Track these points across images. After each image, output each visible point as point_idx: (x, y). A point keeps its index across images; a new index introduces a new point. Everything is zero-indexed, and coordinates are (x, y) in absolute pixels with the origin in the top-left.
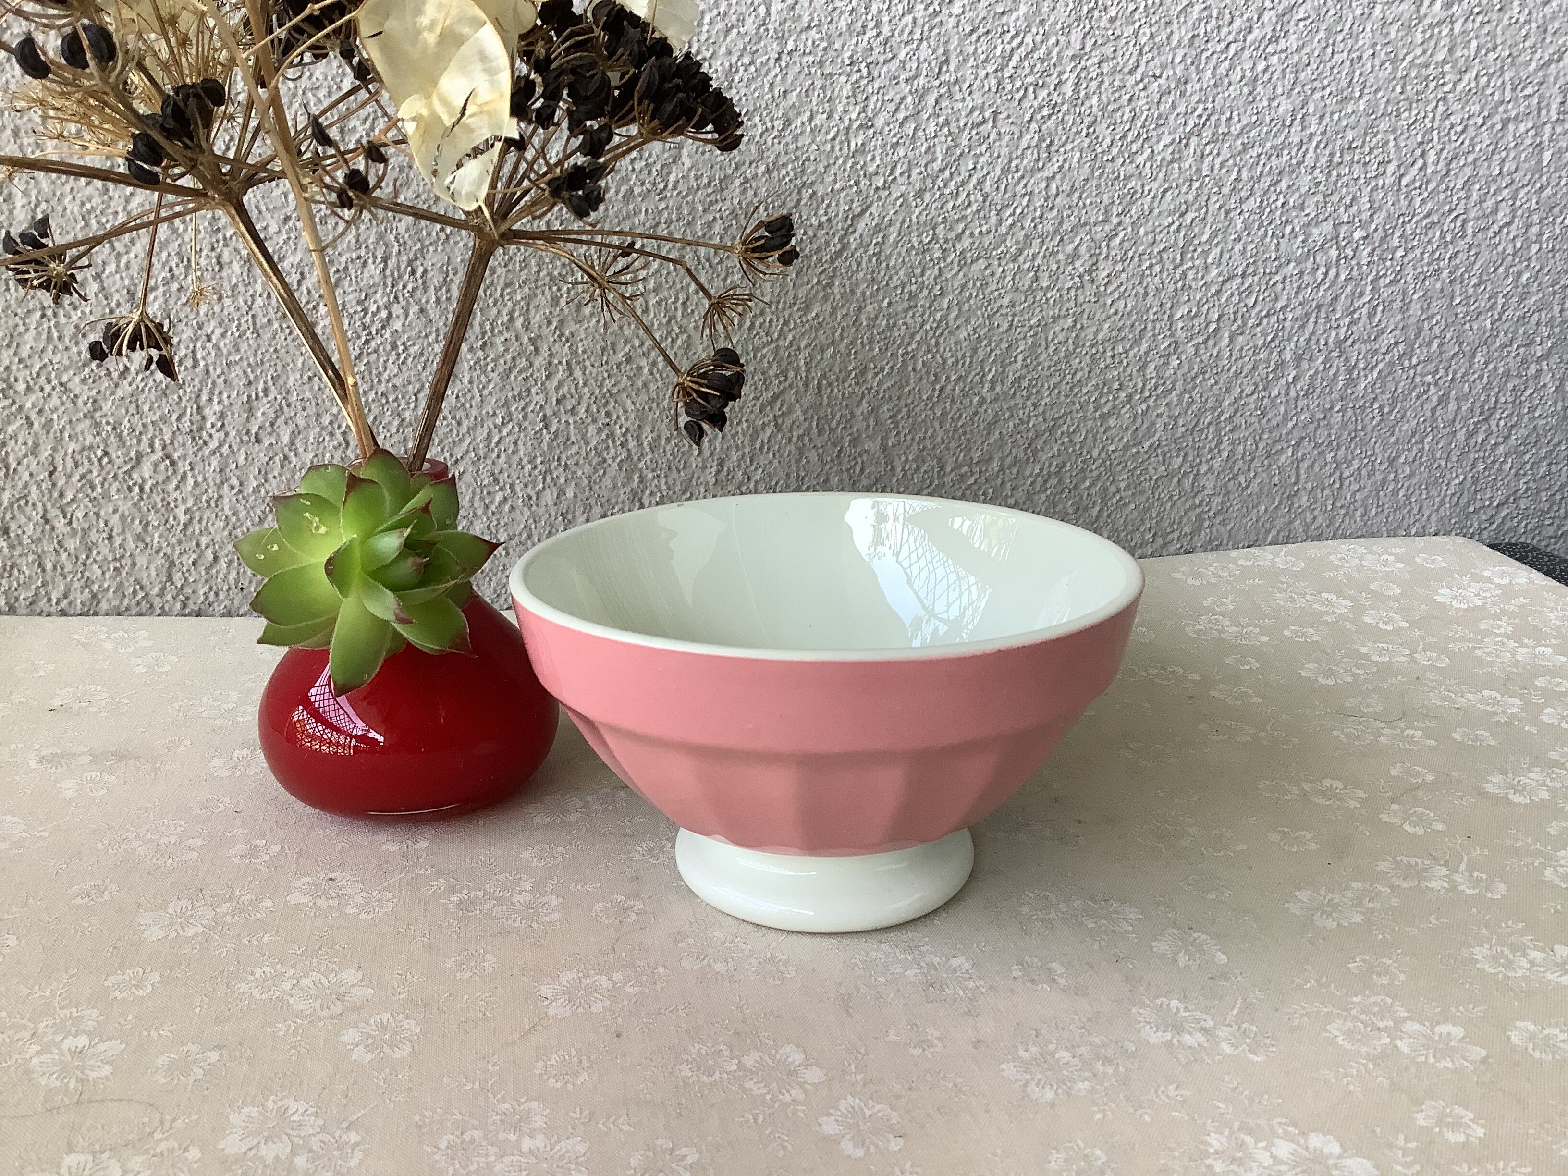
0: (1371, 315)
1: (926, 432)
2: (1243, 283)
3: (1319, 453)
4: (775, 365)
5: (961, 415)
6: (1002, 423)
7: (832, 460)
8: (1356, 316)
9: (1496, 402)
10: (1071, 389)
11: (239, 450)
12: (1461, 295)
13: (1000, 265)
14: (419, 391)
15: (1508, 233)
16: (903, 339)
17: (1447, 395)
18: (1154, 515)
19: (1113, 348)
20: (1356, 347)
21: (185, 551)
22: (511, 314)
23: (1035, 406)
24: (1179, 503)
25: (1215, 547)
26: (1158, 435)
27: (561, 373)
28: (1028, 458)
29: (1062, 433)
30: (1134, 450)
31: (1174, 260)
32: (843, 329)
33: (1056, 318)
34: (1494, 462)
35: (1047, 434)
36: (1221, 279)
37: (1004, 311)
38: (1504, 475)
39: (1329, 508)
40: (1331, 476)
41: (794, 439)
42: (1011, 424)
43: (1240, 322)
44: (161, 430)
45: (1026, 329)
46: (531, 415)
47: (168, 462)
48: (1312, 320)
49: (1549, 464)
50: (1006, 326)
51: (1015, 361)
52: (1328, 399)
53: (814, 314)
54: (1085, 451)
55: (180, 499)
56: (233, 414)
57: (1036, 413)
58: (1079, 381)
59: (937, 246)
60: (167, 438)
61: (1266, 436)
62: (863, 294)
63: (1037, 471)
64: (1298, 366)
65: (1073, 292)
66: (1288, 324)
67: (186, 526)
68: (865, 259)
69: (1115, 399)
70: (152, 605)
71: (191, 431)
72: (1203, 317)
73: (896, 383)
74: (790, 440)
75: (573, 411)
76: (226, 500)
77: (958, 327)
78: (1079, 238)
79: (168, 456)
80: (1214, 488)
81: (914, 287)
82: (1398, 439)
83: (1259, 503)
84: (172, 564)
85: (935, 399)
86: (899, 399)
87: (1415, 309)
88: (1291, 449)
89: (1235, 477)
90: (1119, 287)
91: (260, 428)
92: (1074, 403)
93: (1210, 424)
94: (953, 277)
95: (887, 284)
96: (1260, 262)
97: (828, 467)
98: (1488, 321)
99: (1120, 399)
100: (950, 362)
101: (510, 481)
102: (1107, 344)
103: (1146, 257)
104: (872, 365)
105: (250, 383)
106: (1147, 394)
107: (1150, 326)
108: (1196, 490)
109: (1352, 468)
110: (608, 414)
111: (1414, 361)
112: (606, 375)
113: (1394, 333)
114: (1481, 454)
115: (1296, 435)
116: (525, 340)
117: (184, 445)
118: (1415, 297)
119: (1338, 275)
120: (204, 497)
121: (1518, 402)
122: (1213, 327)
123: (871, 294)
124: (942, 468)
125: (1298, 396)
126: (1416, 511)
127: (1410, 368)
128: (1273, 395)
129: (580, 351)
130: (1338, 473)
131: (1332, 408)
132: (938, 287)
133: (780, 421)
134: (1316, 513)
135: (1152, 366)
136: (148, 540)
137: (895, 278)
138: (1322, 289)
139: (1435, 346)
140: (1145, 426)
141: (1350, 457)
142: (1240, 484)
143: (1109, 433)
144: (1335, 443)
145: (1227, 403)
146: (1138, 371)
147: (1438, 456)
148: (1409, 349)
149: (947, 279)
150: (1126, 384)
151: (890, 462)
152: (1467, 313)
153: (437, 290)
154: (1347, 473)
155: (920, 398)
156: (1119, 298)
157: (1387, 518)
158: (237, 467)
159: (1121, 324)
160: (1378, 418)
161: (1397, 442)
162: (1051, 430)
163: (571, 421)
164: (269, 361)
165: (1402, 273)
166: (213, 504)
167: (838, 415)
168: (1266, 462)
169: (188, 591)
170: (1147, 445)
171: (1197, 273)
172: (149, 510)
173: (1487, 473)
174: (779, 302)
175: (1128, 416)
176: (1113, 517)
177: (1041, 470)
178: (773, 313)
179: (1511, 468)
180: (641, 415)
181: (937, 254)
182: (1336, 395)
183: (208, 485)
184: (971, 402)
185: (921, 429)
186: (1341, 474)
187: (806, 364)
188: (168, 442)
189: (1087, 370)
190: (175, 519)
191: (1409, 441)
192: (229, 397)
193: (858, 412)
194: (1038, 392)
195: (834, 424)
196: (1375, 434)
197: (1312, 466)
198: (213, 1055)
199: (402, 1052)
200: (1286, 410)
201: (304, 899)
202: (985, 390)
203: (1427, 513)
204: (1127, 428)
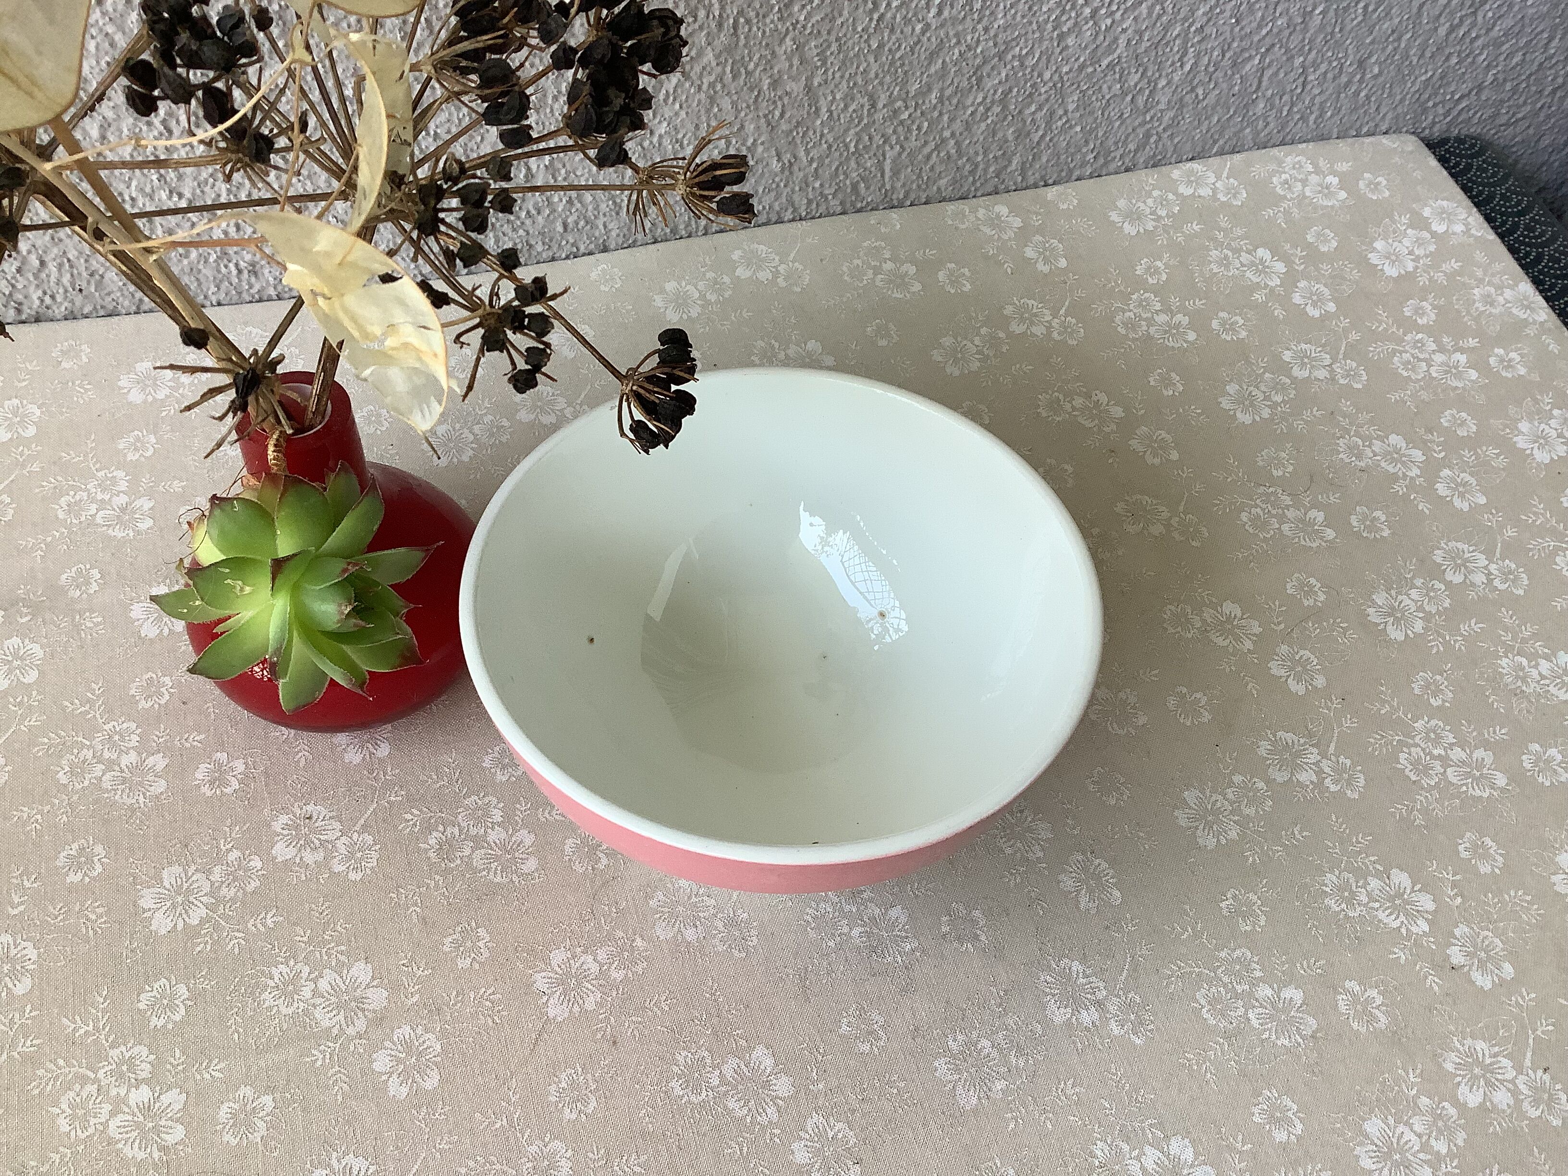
1: (858, 68)
3: (1288, 60)
5: (900, 46)
6: (946, 50)
7: (748, 107)
18: (1100, 134)
23: (986, 30)
24: (1128, 121)
25: (1155, 163)
26: (1119, 51)
28: (972, 87)
29: (1014, 57)
34: (1469, 55)
35: (996, 59)
38: (1474, 68)
39: (1284, 114)
40: (1294, 81)
41: (705, 87)
42: (956, 51)
49: (1524, 55)
54: (1036, 74)
57: (986, 36)
61: (1235, 45)
63: (979, 100)
69: (1078, 16)
74: (700, 88)
80: (1169, 102)
82: (1374, 39)
83: (1212, 115)
85: (871, 30)
86: (829, 33)
88: (1259, 57)
89: (1193, 90)
92: (1031, 23)
93: (1178, 35)
97: (743, 114)
108: (1149, 106)
109: (1318, 72)
114: (1458, 48)
115: (1268, 41)
124: (873, 106)
126: (1372, 110)
130: (1302, 79)
134: (1269, 119)
140: (1106, 43)
141: (1319, 62)
142: (1197, 96)
143: (1065, 54)
144: (1307, 47)
145: (1201, 12)
147: (1412, 53)
151: (814, 102)
154: (1311, 78)
155: (854, 29)
157: (1341, 119)
160: (1360, 18)
161: (1373, 42)
162: (1001, 56)
167: (757, 56)
168: (1229, 72)
170: (1105, 63)
173: (1458, 67)
175: (1089, 33)
176: (1056, 139)
177: (985, 98)
179: (1484, 60)
184: (913, 30)
185: (852, 63)
186: (1306, 79)
191: (1387, 40)
193: (780, 51)
194: (992, 13)
195: (751, 66)
196: (1353, 34)
197: (1276, 74)
198: (267, 1100)
199: (432, 1081)
200: (1263, 16)
201: (290, 853)
202: (931, 15)
203: (1383, 110)
204: (1086, 46)
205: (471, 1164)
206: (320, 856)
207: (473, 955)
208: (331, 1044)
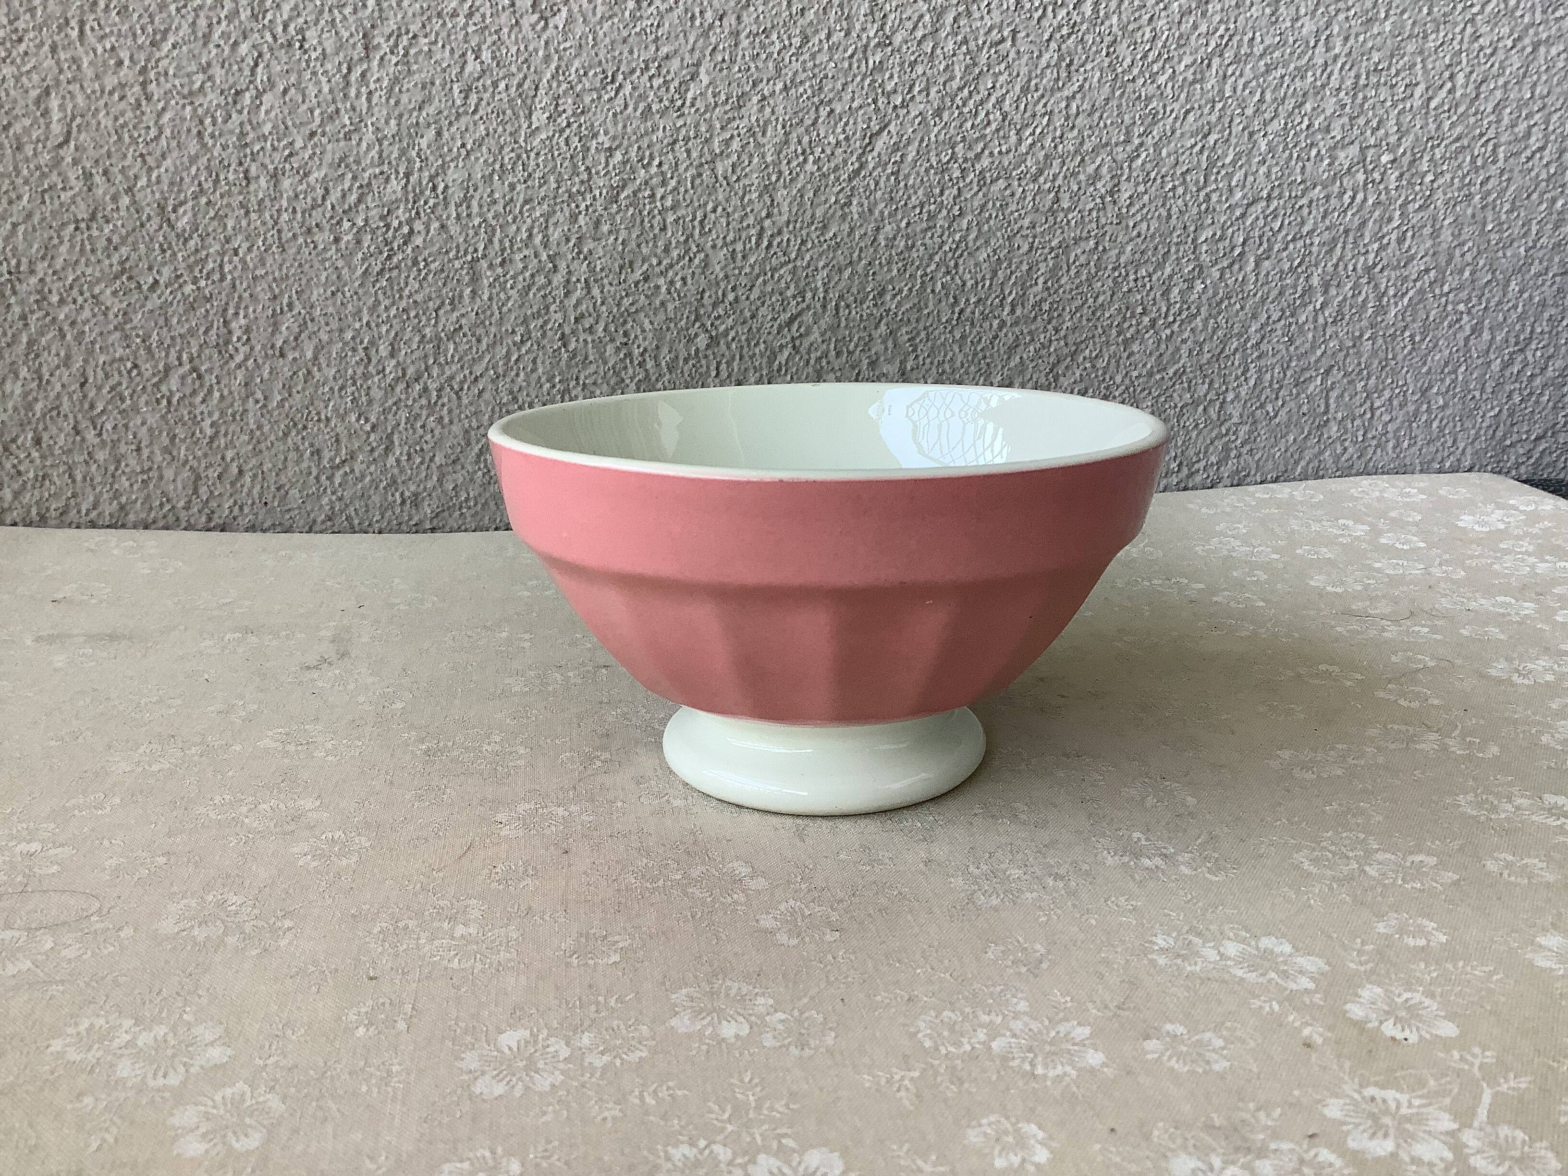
0: (1401, 240)
1: (945, 356)
2: (1268, 206)
3: (1349, 383)
4: (792, 286)
5: (980, 339)
6: (1022, 347)
8: (1385, 241)
9: (1532, 332)
10: (1093, 313)
11: (264, 363)
12: (1493, 221)
13: (1020, 185)
14: (439, 308)
15: (1541, 158)
16: (921, 260)
17: (1481, 322)
18: (1180, 443)
19: (1136, 273)
20: (1386, 274)
21: (211, 464)
22: (530, 230)
23: (1057, 330)
24: (1205, 432)
25: (1241, 481)
26: (1182, 362)
27: (579, 291)
28: (1050, 384)
29: (1085, 358)
30: (1158, 377)
31: (1198, 181)
32: (861, 250)
33: (1077, 241)
34: (1531, 394)
35: (1069, 359)
36: (1245, 202)
37: (1024, 233)
38: (1540, 409)
39: (1360, 439)
40: (1361, 406)
41: (812, 362)
42: (1032, 348)
43: (1265, 245)
44: (188, 343)
45: (1046, 251)
46: (549, 333)
47: (195, 375)
48: (1340, 245)
50: (1025, 247)
51: (1036, 284)
52: (1358, 327)
53: (831, 234)
54: (1107, 377)
55: (206, 412)
56: (258, 328)
57: (1057, 337)
58: (1102, 305)
59: (956, 165)
60: (194, 351)
61: (1294, 364)
62: (882, 213)
64: (1326, 292)
65: (1094, 214)
66: (1315, 249)
67: (212, 439)
68: (884, 179)
69: (1138, 324)
70: (178, 519)
71: (218, 344)
72: (1228, 240)
73: (915, 305)
74: (808, 362)
75: (591, 330)
76: (251, 414)
77: (978, 248)
78: (1100, 159)
79: (194, 369)
80: (1241, 416)
81: (933, 207)
82: (1430, 368)
83: (1287, 434)
84: (198, 478)
85: (954, 322)
86: (918, 321)
87: (1446, 235)
88: (1319, 378)
89: (1262, 406)
90: (1141, 209)
91: (284, 342)
92: (1096, 328)
93: (1236, 350)
94: (972, 197)
95: (906, 204)
96: (1285, 186)
98: (1522, 249)
99: (1144, 324)
100: (969, 284)
101: (529, 399)
102: (1129, 268)
103: (1169, 178)
104: (890, 287)
105: (275, 297)
106: (1171, 319)
107: (1173, 250)
108: (1222, 418)
109: (1383, 399)
110: (626, 334)
111: (1446, 288)
112: (624, 294)
113: (1424, 260)
114: (1517, 385)
115: (1325, 363)
116: (544, 257)
117: (210, 358)
118: (1447, 222)
119: (1365, 200)
120: (230, 411)
121: (1554, 332)
122: (1237, 251)
123: (889, 213)
125: (1326, 323)
126: (1449, 444)
127: (1441, 295)
128: (1300, 322)
129: (598, 269)
130: (1368, 404)
131: (1361, 336)
132: (957, 207)
133: (797, 343)
134: (1347, 444)
135: (1176, 291)
136: (175, 453)
137: (913, 199)
138: (1349, 213)
139: (1467, 274)
140: (1169, 352)
141: (1381, 387)
142: (1268, 413)
143: (1132, 359)
144: (1365, 372)
145: (1253, 329)
146: (1162, 295)
147: (1472, 387)
148: (1441, 276)
149: (966, 200)
150: (1149, 308)
152: (1501, 239)
153: (457, 206)
154: (1377, 404)
155: (939, 321)
156: (1142, 220)
157: (1420, 450)
158: (262, 381)
159: (1143, 247)
160: (1409, 347)
161: (1429, 372)
162: (1073, 355)
163: (589, 340)
164: (293, 275)
165: (1432, 199)
166: (238, 418)
167: (857, 337)
168: (1294, 391)
169: (213, 504)
170: (1171, 372)
171: (1221, 196)
172: (176, 423)
173: (1523, 406)
174: (796, 221)
175: (1151, 341)
178: (790, 232)
179: (1548, 401)
180: (659, 334)
181: (957, 174)
182: (1364, 323)
183: (234, 397)
184: (991, 325)
185: (940, 352)
186: (1372, 404)
187: (824, 284)
188: (195, 355)
189: (1109, 293)
190: (201, 432)
191: (1442, 372)
192: (254, 311)
193: (876, 334)
194: (1059, 315)
195: (852, 346)
196: (1407, 363)
197: (1342, 395)
200: (1314, 337)
202: (1005, 313)
203: (1462, 445)
204: (1151, 354)
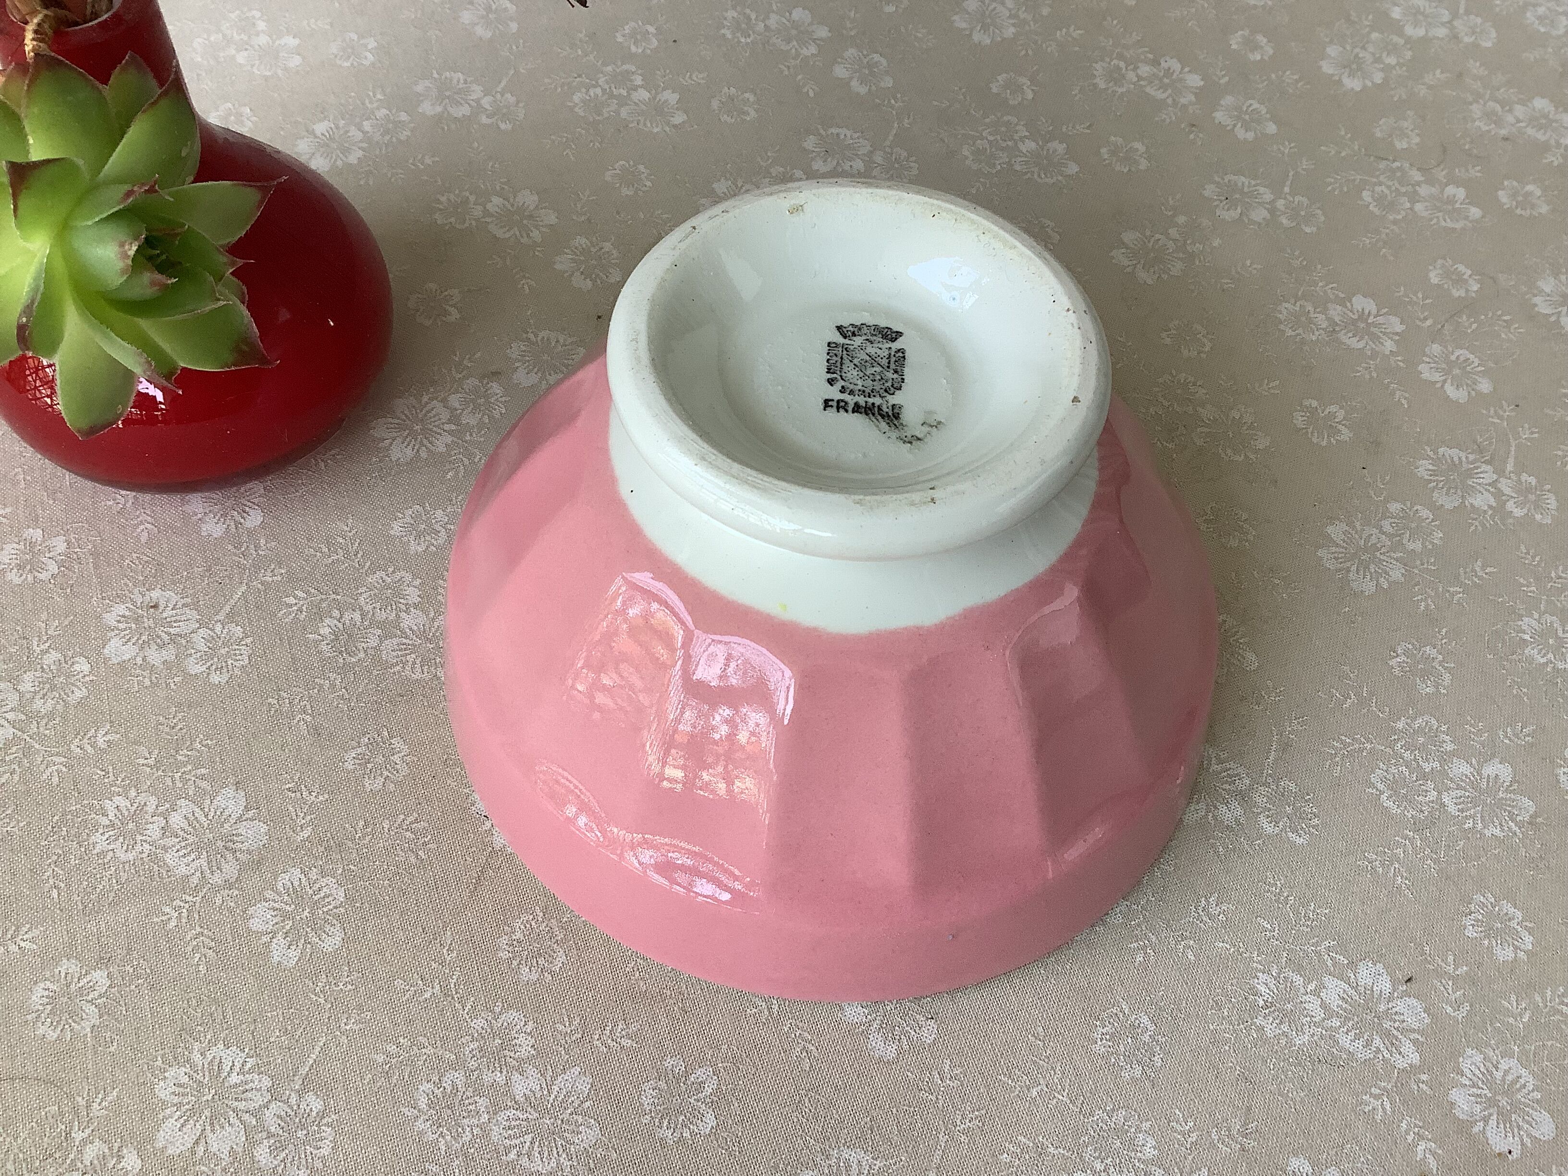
198: (100, 977)
199: (333, 940)
201: (129, 652)
205: (392, 1048)
206: (169, 654)
207: (386, 773)
208: (188, 898)
